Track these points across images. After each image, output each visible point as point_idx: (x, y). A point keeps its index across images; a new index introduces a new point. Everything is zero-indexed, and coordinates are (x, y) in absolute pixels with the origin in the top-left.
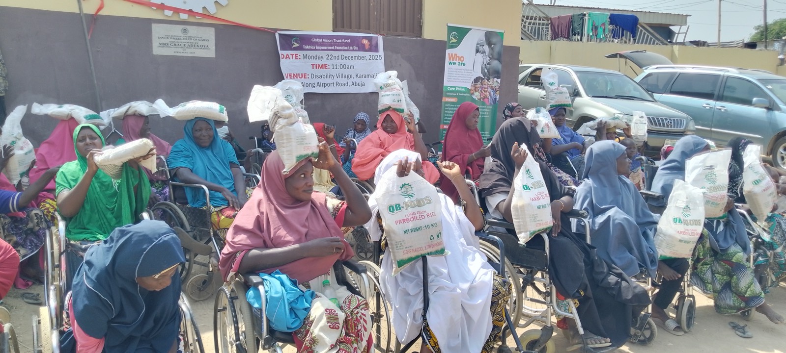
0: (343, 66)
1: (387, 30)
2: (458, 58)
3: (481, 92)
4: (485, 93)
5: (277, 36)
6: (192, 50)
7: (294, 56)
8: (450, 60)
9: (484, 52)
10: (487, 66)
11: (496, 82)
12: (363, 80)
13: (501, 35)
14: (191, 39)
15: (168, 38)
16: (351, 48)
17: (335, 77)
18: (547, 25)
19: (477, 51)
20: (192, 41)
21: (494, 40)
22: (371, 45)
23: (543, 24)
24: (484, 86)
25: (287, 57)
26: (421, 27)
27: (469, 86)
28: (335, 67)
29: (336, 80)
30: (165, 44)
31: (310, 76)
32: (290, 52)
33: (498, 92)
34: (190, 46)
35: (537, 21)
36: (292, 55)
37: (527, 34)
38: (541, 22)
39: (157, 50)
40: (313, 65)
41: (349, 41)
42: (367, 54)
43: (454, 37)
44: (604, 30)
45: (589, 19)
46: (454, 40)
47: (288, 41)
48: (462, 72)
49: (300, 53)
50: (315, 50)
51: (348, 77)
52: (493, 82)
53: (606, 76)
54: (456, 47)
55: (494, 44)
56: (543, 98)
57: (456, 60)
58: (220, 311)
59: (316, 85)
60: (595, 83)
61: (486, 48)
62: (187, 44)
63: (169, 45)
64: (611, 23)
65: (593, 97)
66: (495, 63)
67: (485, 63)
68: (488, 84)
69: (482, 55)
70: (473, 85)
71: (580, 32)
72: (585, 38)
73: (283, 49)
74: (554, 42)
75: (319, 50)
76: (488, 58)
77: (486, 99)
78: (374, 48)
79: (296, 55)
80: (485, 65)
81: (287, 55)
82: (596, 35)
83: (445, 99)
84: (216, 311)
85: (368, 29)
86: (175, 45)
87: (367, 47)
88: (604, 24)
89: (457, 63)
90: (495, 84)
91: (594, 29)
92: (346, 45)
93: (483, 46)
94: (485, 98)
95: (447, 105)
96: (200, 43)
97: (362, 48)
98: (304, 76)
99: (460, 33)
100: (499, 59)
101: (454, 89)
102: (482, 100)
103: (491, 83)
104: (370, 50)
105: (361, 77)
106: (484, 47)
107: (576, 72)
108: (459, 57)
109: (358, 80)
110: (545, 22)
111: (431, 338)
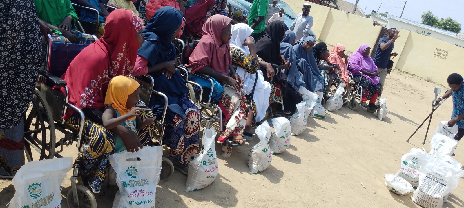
111: (254, 108)
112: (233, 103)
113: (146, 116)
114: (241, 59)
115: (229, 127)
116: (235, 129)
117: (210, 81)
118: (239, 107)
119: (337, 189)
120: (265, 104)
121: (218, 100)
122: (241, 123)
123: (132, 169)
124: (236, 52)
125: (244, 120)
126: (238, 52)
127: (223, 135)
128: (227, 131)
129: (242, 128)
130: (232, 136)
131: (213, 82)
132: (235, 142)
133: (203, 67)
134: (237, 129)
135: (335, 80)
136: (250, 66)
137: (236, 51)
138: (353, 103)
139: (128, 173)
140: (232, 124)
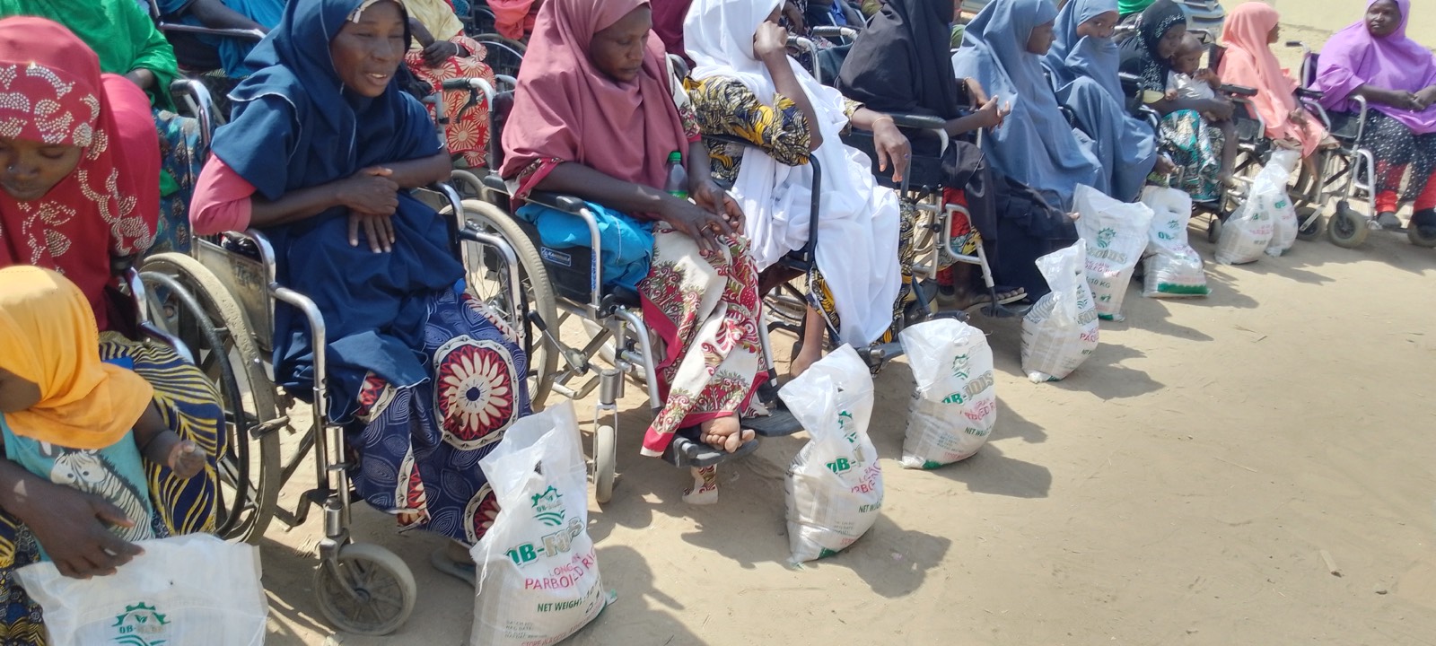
111: (824, 298)
112: (692, 290)
113: (171, 404)
114: (746, 116)
115: (680, 390)
116: (707, 391)
117: (584, 221)
118: (719, 304)
119: (1197, 592)
120: (880, 275)
121: (635, 288)
122: (729, 367)
123: (148, 613)
124: (722, 92)
125: (746, 353)
126: (729, 90)
127: (661, 424)
128: (674, 403)
129: (734, 389)
130: (692, 426)
131: (598, 222)
132: (709, 447)
133: (552, 167)
134: (715, 393)
135: (1251, 142)
136: (780, 138)
137: (724, 86)
138: (1344, 221)
139: (122, 630)
140: (691, 376)
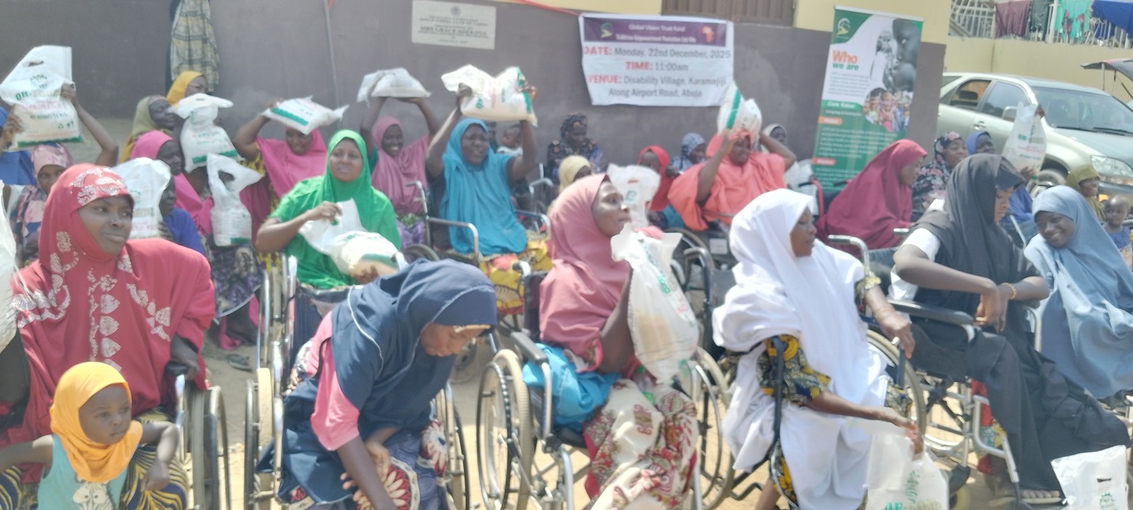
0: (672, 66)
1: (741, 14)
2: (847, 59)
3: (881, 110)
4: (887, 113)
5: (581, 20)
6: (464, 38)
7: (603, 50)
8: (835, 59)
9: (889, 51)
10: (893, 71)
11: (906, 97)
12: (699, 87)
13: (918, 26)
14: (463, 23)
15: (432, 20)
16: (686, 40)
17: (660, 82)
18: (991, 14)
19: (879, 48)
20: (465, 25)
21: (907, 32)
22: (715, 36)
23: (984, 13)
24: (886, 102)
25: (593, 51)
26: (792, 11)
27: (861, 101)
28: (660, 66)
29: (660, 86)
30: (428, 29)
31: (622, 80)
32: (597, 44)
33: (908, 113)
34: (462, 33)
35: (975, 8)
36: (600, 48)
37: (957, 28)
38: (981, 9)
39: (418, 37)
40: (628, 63)
41: (683, 29)
42: (708, 49)
43: (846, 27)
44: (1082, 26)
45: (1059, 7)
46: (844, 31)
47: (596, 27)
48: (852, 80)
49: (612, 46)
50: (634, 41)
51: (679, 82)
52: (902, 97)
53: (1081, 97)
54: (846, 41)
55: (908, 39)
56: (978, 126)
57: (845, 61)
58: (487, 396)
59: (630, 93)
60: (1063, 107)
61: (894, 44)
62: (457, 30)
63: (434, 31)
64: (1095, 15)
65: (1059, 127)
66: (908, 68)
67: (890, 66)
68: (893, 100)
69: (886, 55)
70: (868, 99)
71: (1043, 28)
72: (1050, 37)
73: (588, 38)
74: (1001, 42)
75: (638, 42)
76: (895, 60)
77: (888, 123)
78: (719, 40)
79: (606, 49)
80: (890, 70)
81: (594, 48)
82: (1069, 33)
83: (824, 120)
84: (481, 396)
85: (713, 12)
86: (442, 30)
87: (709, 38)
88: (1082, 16)
89: (846, 64)
90: (905, 100)
91: (1066, 23)
92: (679, 34)
93: (889, 40)
94: (886, 120)
95: (825, 129)
96: (476, 28)
97: (702, 40)
98: (615, 79)
99: (855, 20)
100: (914, 63)
101: (837, 105)
102: (880, 124)
103: (898, 98)
104: (714, 43)
105: (697, 82)
106: (890, 43)
107: (1034, 88)
108: (849, 56)
109: (692, 88)
110: (988, 10)
111: (782, 475)
